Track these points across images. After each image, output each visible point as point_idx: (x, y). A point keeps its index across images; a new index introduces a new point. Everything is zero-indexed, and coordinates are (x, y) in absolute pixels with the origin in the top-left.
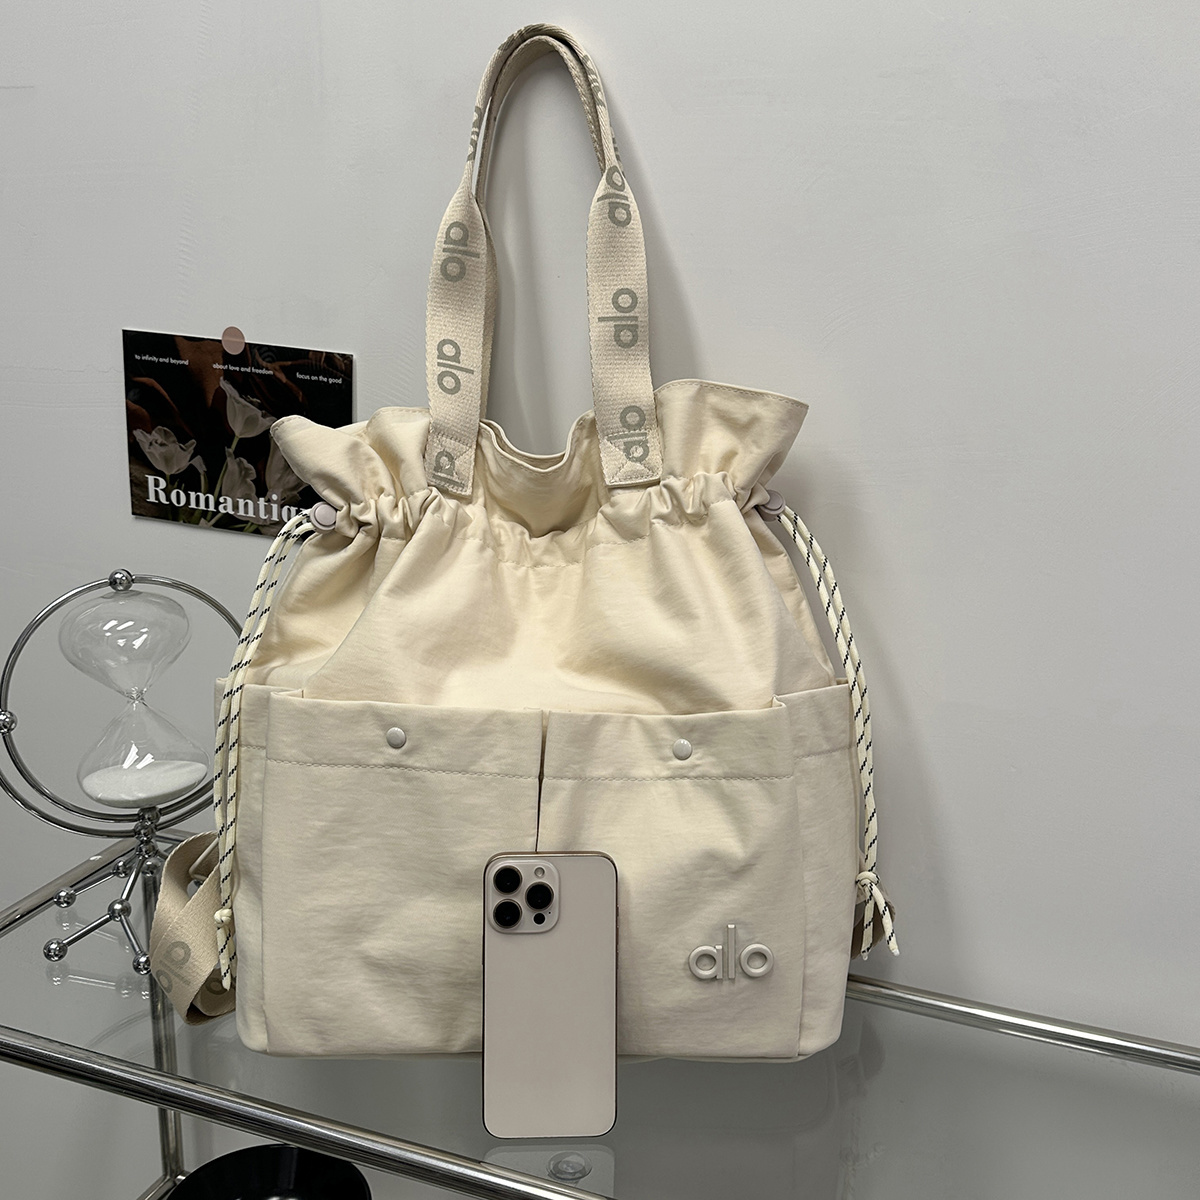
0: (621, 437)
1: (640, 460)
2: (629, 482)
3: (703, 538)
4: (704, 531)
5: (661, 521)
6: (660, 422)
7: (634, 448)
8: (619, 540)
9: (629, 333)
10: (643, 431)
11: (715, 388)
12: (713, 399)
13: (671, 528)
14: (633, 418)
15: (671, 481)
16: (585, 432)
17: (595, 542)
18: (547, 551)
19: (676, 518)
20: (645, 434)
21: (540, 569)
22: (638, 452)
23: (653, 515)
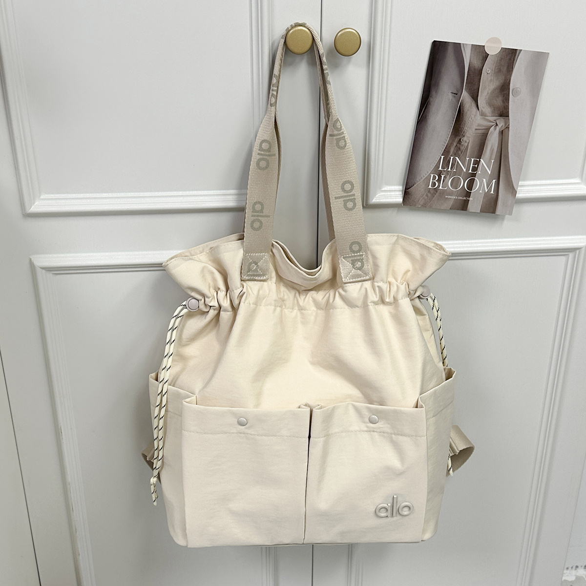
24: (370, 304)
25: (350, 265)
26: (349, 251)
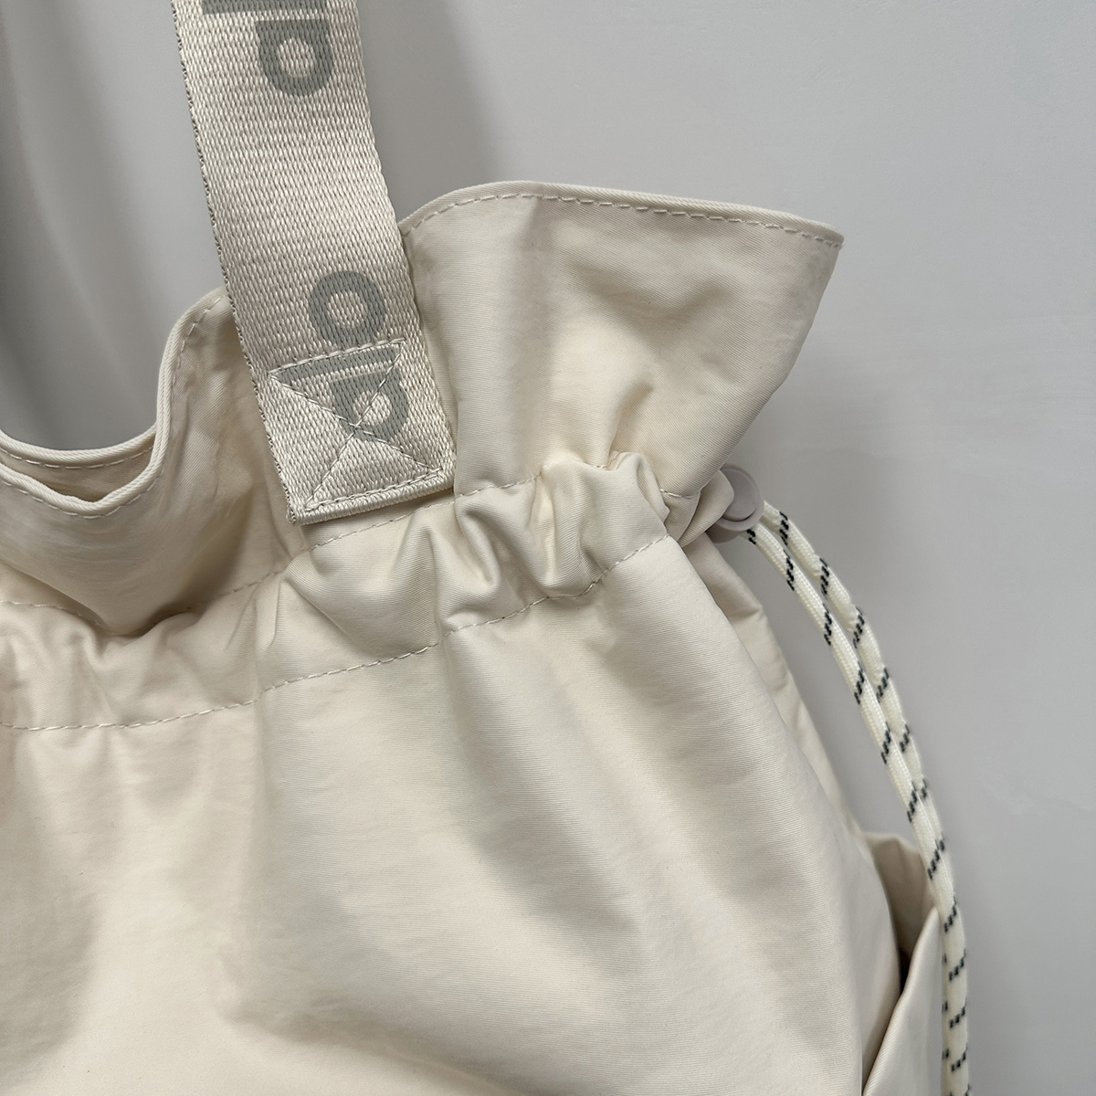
0: (320, 368)
1: (387, 431)
2: (360, 501)
3: (593, 646)
4: (592, 624)
5: (472, 618)
6: (428, 317)
7: (361, 400)
8: (354, 661)
9: (304, 48)
10: (380, 345)
11: (582, 205)
12: (574, 236)
13: (500, 630)
14: (346, 309)
15: (489, 497)
16: (210, 354)
17: (281, 672)
18: (153, 682)
19: (513, 598)
20: (390, 354)
21: (141, 731)
22: (377, 409)
23: (446, 602)
24: (454, 620)
25: (329, 415)
26: (312, 331)
